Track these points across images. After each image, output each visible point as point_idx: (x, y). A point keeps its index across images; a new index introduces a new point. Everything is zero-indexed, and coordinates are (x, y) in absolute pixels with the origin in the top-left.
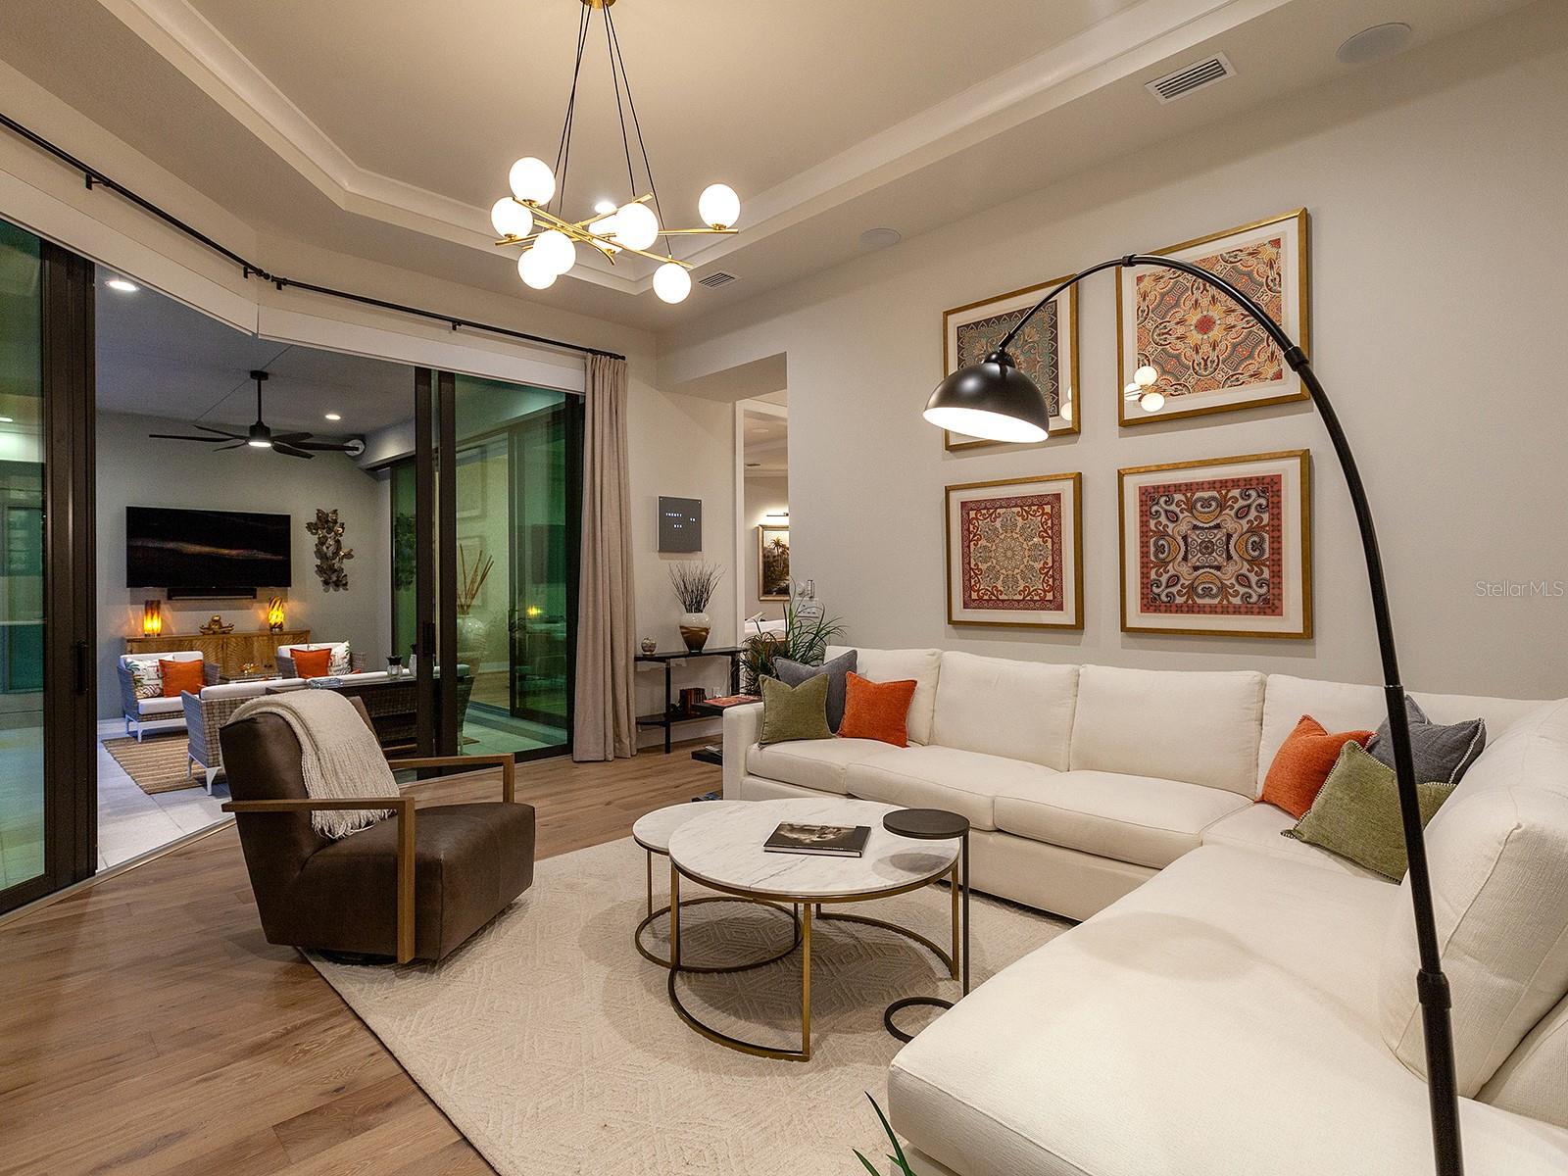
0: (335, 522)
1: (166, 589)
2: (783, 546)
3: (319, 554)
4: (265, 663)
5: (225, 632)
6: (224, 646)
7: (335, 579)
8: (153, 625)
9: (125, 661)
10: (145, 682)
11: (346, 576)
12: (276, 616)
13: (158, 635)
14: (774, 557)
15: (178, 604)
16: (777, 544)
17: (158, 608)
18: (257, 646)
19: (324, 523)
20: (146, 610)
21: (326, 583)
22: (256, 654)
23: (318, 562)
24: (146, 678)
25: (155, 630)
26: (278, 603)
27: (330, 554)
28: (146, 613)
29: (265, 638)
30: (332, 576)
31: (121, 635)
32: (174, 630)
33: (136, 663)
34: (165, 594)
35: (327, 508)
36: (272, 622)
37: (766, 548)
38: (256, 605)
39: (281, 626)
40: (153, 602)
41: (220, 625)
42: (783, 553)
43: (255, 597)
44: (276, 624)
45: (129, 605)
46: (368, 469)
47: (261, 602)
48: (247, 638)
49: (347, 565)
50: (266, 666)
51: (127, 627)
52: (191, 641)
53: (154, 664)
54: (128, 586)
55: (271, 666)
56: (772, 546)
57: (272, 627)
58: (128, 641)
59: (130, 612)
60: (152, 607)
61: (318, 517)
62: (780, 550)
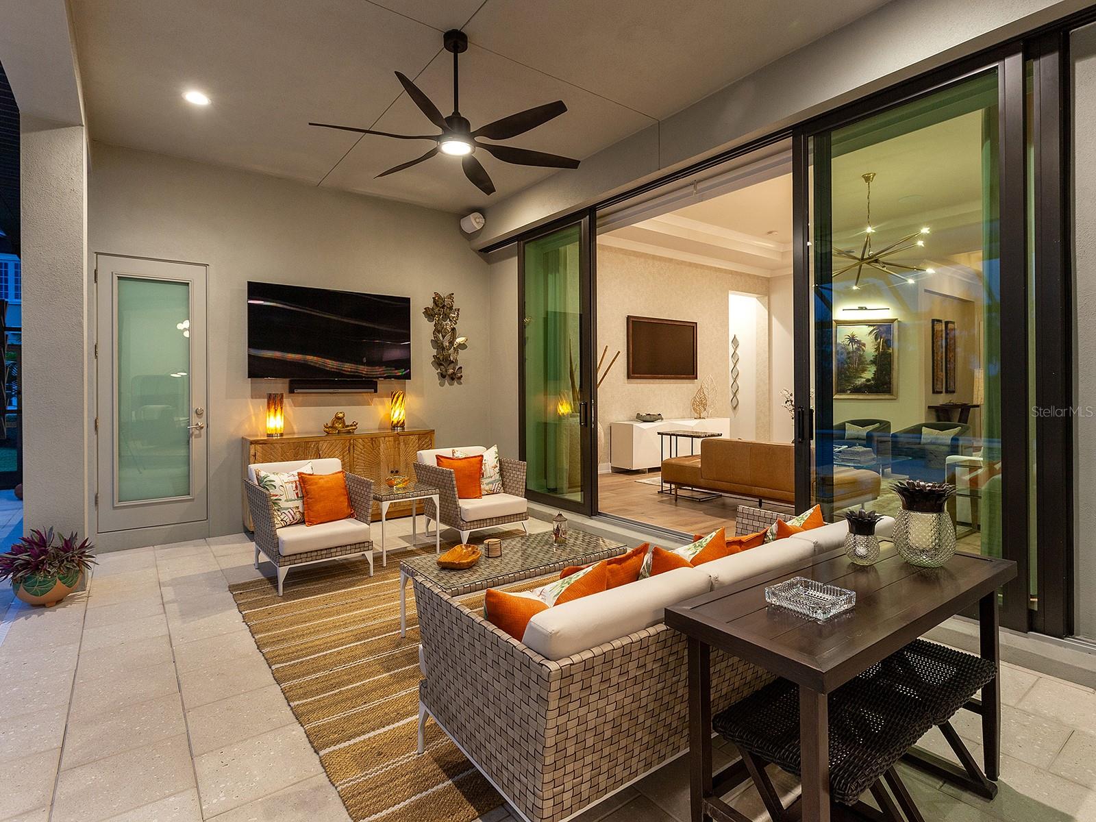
0: (451, 308)
1: (288, 380)
2: (858, 342)
3: (436, 343)
4: (391, 468)
5: (349, 431)
6: (351, 447)
7: (451, 371)
8: (275, 422)
9: (258, 475)
10: (283, 504)
11: (461, 368)
12: (398, 413)
13: (282, 435)
14: (849, 353)
15: (300, 398)
16: (852, 339)
17: (281, 403)
18: (384, 447)
19: (441, 309)
20: (269, 404)
21: (443, 376)
22: (382, 457)
23: (434, 352)
24: (283, 498)
25: (278, 427)
26: (400, 398)
27: (446, 344)
28: (269, 408)
29: (391, 439)
30: (448, 369)
31: (242, 434)
32: (296, 429)
33: (272, 477)
34: (287, 386)
35: (444, 293)
36: (395, 419)
37: (840, 344)
38: (376, 400)
39: (402, 426)
40: (276, 395)
41: (344, 422)
42: (858, 349)
43: (376, 391)
44: (398, 422)
45: (249, 400)
46: (480, 251)
47: (381, 396)
48: (373, 439)
49: (462, 357)
50: (392, 472)
51: (247, 426)
52: (318, 442)
53: (292, 479)
54: (249, 377)
55: (397, 472)
56: (847, 342)
57: (394, 427)
58: (252, 443)
59: (251, 407)
60: (274, 401)
61: (435, 302)
62: (855, 346)
